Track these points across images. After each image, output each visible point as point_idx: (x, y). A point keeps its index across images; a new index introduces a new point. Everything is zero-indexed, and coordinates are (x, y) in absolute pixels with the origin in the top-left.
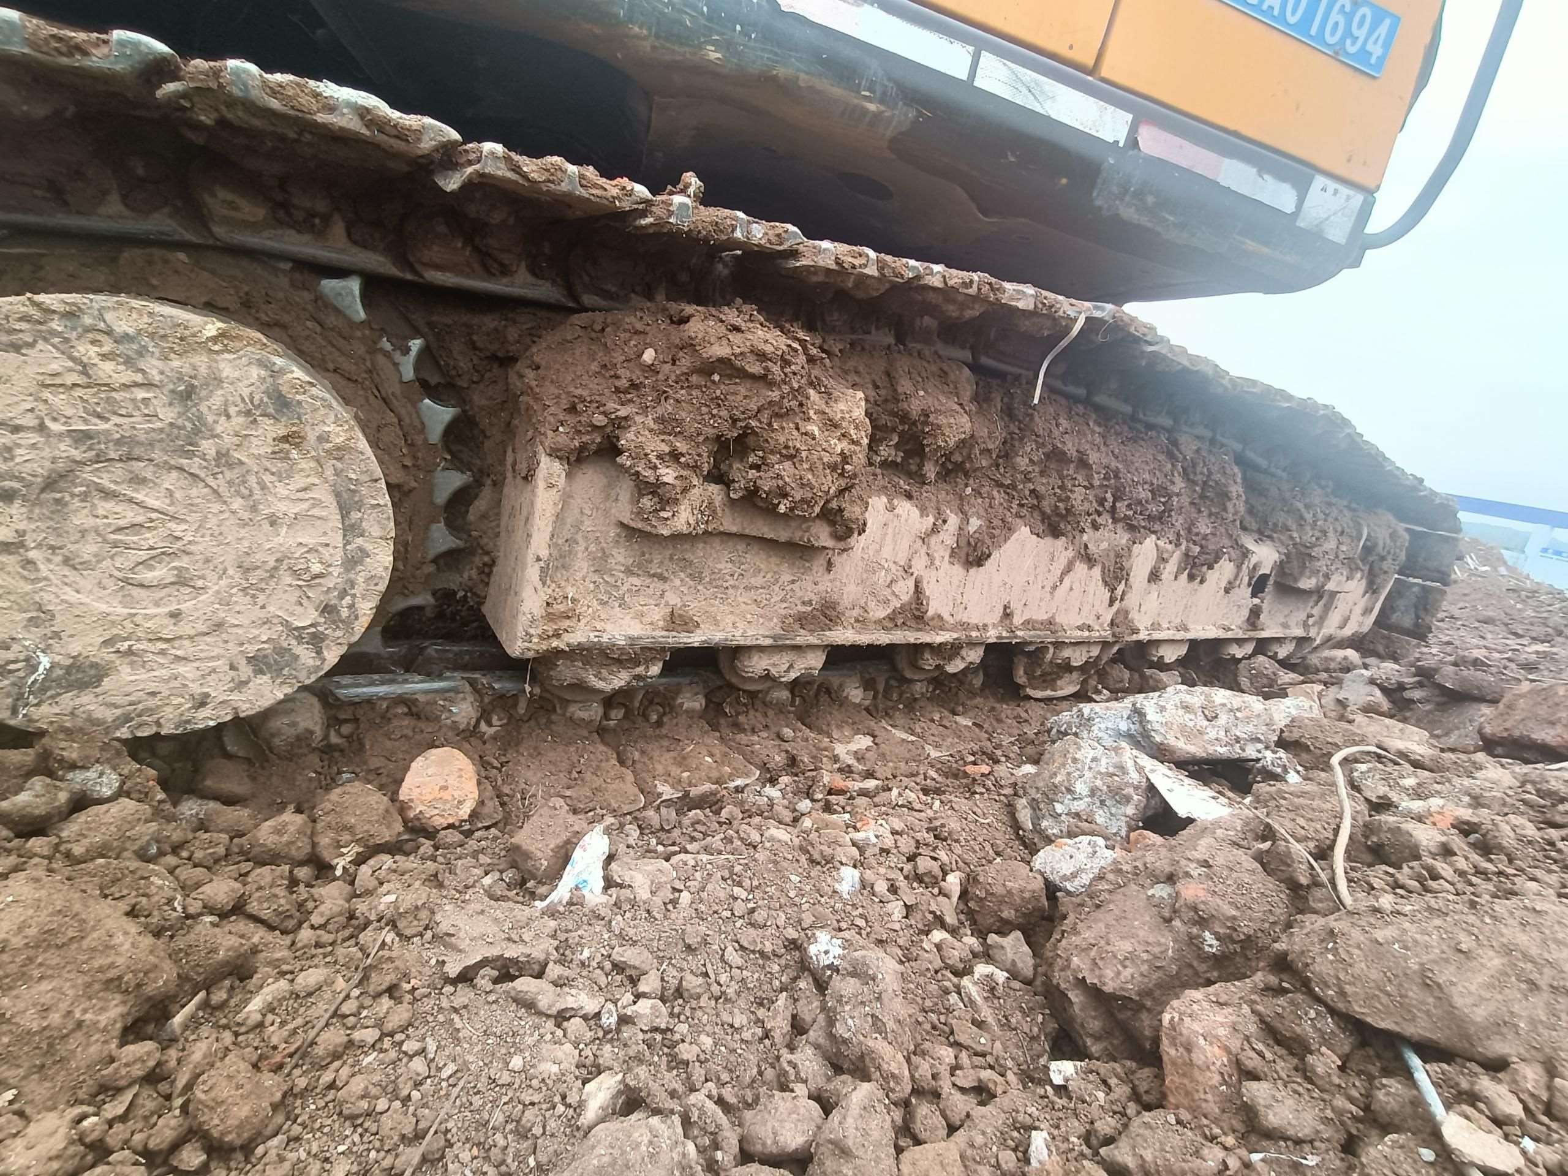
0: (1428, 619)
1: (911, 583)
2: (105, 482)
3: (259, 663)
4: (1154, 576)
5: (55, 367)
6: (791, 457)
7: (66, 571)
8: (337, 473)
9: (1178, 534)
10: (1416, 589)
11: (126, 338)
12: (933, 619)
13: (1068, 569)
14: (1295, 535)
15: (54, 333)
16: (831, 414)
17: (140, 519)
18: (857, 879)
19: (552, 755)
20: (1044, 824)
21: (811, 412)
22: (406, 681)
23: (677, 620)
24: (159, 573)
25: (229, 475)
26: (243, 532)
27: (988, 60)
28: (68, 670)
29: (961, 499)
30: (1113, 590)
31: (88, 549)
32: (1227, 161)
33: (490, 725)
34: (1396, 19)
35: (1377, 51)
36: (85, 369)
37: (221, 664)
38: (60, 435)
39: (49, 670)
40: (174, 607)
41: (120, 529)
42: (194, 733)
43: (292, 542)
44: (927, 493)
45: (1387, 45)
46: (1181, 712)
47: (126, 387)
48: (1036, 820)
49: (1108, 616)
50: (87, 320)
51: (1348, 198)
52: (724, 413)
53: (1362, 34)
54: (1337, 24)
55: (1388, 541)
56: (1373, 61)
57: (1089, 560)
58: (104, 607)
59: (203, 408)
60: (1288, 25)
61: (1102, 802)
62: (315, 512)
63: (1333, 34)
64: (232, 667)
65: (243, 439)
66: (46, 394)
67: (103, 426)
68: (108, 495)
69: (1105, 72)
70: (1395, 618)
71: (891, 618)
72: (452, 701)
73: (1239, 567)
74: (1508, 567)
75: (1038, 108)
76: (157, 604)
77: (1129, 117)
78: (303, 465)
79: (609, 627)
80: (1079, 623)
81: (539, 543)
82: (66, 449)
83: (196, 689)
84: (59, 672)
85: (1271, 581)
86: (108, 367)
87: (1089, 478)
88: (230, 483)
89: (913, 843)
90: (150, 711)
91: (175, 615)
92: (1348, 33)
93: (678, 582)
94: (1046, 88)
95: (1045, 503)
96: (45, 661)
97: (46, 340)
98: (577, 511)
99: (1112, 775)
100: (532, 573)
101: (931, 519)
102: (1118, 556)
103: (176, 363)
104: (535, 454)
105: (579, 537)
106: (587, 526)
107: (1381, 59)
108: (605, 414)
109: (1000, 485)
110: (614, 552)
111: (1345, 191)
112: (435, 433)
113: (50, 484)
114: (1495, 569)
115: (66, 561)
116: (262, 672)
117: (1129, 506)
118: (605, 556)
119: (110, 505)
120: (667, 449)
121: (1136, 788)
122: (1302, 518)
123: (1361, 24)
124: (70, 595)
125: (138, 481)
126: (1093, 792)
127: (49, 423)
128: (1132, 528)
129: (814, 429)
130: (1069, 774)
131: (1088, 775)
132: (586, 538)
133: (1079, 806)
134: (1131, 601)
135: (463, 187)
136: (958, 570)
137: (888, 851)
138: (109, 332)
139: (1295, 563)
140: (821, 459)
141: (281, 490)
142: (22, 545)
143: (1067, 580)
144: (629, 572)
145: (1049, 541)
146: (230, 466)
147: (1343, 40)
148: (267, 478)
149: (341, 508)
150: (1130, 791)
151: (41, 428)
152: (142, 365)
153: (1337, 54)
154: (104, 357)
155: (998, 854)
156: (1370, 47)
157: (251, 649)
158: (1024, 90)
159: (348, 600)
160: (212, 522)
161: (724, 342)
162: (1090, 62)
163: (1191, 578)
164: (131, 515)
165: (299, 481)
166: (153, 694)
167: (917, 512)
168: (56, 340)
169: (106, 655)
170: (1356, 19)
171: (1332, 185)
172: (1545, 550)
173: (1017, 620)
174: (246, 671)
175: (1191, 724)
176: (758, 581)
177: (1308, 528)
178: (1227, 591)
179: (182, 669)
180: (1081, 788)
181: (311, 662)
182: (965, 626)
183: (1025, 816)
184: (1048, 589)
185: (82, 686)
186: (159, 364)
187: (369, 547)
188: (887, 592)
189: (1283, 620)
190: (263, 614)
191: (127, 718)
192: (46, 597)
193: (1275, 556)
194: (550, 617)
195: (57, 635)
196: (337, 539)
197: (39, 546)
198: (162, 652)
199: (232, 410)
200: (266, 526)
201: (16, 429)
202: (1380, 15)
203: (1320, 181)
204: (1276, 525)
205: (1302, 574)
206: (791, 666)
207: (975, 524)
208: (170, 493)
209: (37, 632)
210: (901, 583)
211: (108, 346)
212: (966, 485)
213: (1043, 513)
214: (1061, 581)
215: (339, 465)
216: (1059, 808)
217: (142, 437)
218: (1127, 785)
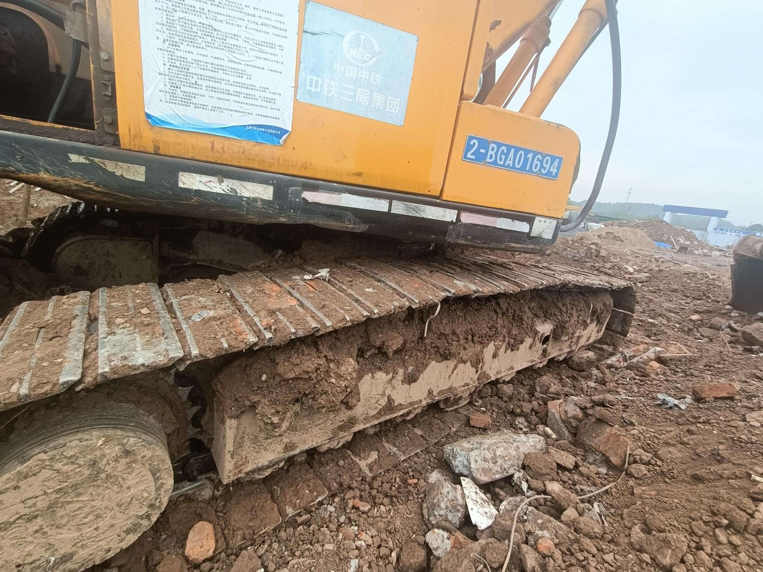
0: (627, 328)
1: (386, 399)
2: (69, 499)
3: (128, 532)
4: (495, 356)
5: (48, 475)
6: (325, 393)
7: (58, 530)
8: (150, 465)
9: (504, 337)
10: (622, 314)
11: (72, 457)
12: (397, 406)
13: (455, 367)
14: (559, 317)
15: (46, 466)
16: (339, 372)
17: (81, 505)
18: (357, 564)
19: (244, 503)
20: (431, 518)
21: (332, 374)
22: (183, 487)
23: (287, 448)
24: (90, 518)
25: (111, 481)
26: (118, 495)
27: (394, 202)
28: (61, 559)
29: (404, 361)
30: (477, 368)
31: (64, 521)
32: (499, 219)
33: (218, 491)
34: (561, 159)
35: (554, 171)
36: (58, 471)
37: (115, 536)
38: (52, 493)
39: (54, 561)
40: (95, 527)
41: (74, 511)
42: (107, 560)
43: (136, 491)
44: (389, 363)
45: (558, 168)
46: (483, 462)
47: (72, 470)
48: (429, 516)
49: (476, 376)
50: (57, 457)
51: (550, 222)
52: (296, 391)
53: (547, 166)
54: (537, 165)
55: (602, 307)
56: (554, 174)
57: (465, 362)
58: (71, 536)
59: (100, 465)
60: (517, 169)
61: (450, 511)
62: (143, 479)
63: (536, 168)
64: (118, 536)
65: (115, 468)
66: (46, 483)
67: (65, 484)
68: (69, 503)
69: (444, 198)
70: (614, 327)
71: (379, 413)
72: (202, 489)
73: (534, 339)
74: (698, 241)
75: (418, 216)
76: (90, 527)
77: (456, 211)
78: (138, 467)
79: (261, 460)
80: (463, 384)
81: (230, 446)
82: (54, 496)
83: (106, 547)
84: (58, 560)
85: (551, 337)
86: (66, 467)
87: (458, 337)
88: (112, 483)
89: (380, 540)
90: (90, 560)
91: (96, 529)
92: (542, 167)
93: (287, 434)
94: (421, 208)
95: (441, 350)
96: (53, 559)
97: (44, 469)
98: (243, 428)
99: (453, 500)
100: (228, 457)
101: (391, 374)
102: (477, 355)
103: (89, 457)
104: (224, 417)
105: (245, 435)
106: (248, 430)
107: (557, 174)
108: (249, 400)
109: (419, 350)
110: (260, 435)
111: (548, 221)
112: (184, 398)
113: (49, 508)
114: (692, 242)
115: (57, 527)
116: (129, 533)
117: (479, 337)
118: (256, 437)
119: (70, 505)
120: (274, 411)
121: (462, 506)
122: (561, 310)
123: (546, 163)
124: (60, 537)
125: (79, 495)
126: (447, 508)
127: (47, 491)
128: (481, 343)
129: (333, 381)
130: (439, 500)
131: (445, 499)
132: (247, 435)
133: (442, 512)
134: (486, 368)
135: (186, 368)
136: (406, 386)
137: (370, 546)
138: (66, 457)
139: (560, 330)
140: (337, 391)
141: (130, 477)
142: (42, 529)
143: (455, 372)
144: (267, 438)
145: (445, 362)
146: (111, 478)
147: (540, 169)
148: (125, 476)
149: (152, 474)
150: (459, 507)
151: (45, 493)
152: (77, 462)
153: (539, 174)
154: (64, 465)
155: (414, 533)
156: (551, 170)
157: (125, 529)
158: (412, 210)
159: (158, 500)
160: (107, 496)
161: (292, 371)
162: (438, 194)
163: (512, 350)
164: (78, 505)
165: (137, 472)
166: (91, 554)
167: (385, 374)
168: (47, 467)
169: (74, 549)
170: (544, 162)
171: (543, 219)
172: (716, 229)
173: (435, 393)
174: (123, 535)
175: (487, 467)
176: (321, 421)
177: (564, 314)
178: (530, 348)
179: (100, 543)
180: (443, 505)
181: (147, 524)
182: (411, 404)
183: (425, 512)
184: (447, 378)
185: (66, 561)
186: (83, 459)
187: (164, 481)
188: (376, 405)
189: (559, 348)
190: (128, 516)
191: (83, 565)
192: (52, 541)
193: (552, 327)
194: (236, 468)
195: (56, 550)
196: (153, 483)
197: (47, 526)
198: (93, 541)
199: (110, 462)
200: (126, 490)
201: (37, 497)
202: (553, 158)
203: (537, 219)
204: (551, 314)
205: (562, 335)
206: (339, 442)
207: (410, 368)
208: (91, 494)
209: (49, 552)
210: (382, 400)
211: (65, 461)
212: (406, 355)
213: (441, 354)
214: (452, 373)
215: (150, 462)
216: (436, 513)
217: (80, 482)
218: (458, 505)
